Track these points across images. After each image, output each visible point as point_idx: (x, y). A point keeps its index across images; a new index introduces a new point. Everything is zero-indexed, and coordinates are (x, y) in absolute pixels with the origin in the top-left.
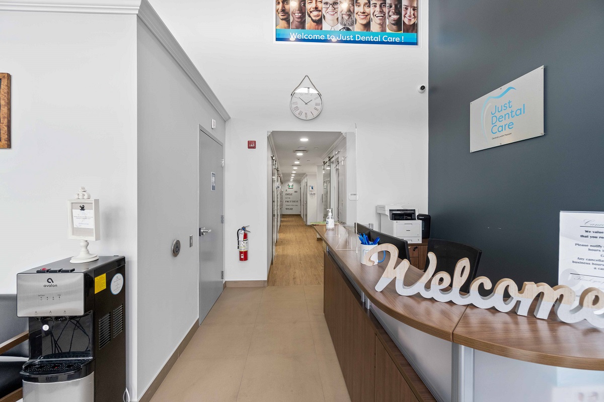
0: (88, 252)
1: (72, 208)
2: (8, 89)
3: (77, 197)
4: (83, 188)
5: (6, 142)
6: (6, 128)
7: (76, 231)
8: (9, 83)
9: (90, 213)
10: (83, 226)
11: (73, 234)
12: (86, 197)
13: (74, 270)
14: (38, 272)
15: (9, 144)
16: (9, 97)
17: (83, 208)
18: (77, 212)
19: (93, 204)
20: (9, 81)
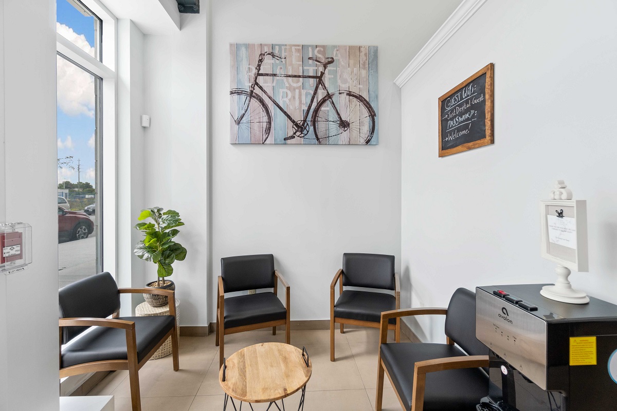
0: (569, 286)
1: (547, 214)
2: (491, 80)
3: (552, 196)
4: (561, 182)
5: (490, 138)
6: (489, 123)
7: (552, 248)
8: (492, 73)
9: (570, 222)
10: (561, 243)
11: (549, 251)
12: (564, 196)
13: (535, 309)
14: (495, 293)
15: (492, 139)
16: (492, 87)
17: (562, 213)
18: (553, 219)
19: (575, 208)
20: (492, 71)
